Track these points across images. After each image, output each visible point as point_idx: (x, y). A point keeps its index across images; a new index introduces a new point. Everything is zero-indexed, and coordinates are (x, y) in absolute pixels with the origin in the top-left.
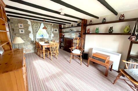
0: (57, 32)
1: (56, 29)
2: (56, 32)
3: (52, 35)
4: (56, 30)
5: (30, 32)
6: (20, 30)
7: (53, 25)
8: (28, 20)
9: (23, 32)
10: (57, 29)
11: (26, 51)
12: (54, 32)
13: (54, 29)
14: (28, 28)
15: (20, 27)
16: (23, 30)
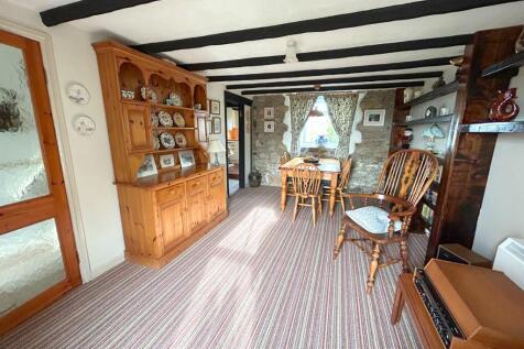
0: (381, 123)
1: (375, 112)
2: (374, 124)
3: (356, 137)
4: (377, 118)
5: (285, 128)
6: (266, 124)
7: (361, 96)
8: (284, 94)
9: (272, 130)
10: (383, 113)
11: (271, 178)
12: (367, 123)
13: (368, 113)
14: (282, 116)
15: (266, 116)
16: (272, 123)
